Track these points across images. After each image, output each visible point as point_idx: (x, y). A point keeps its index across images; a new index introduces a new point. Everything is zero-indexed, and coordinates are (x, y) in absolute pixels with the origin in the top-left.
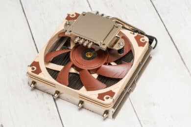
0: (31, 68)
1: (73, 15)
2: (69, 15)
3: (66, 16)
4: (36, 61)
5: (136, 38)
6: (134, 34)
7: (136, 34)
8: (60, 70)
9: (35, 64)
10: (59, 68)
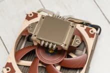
0: (6, 69)
1: (31, 15)
2: (27, 15)
3: (26, 16)
4: (9, 62)
5: (86, 30)
6: (83, 27)
7: (85, 27)
8: (30, 65)
9: (9, 65)
10: (28, 63)
